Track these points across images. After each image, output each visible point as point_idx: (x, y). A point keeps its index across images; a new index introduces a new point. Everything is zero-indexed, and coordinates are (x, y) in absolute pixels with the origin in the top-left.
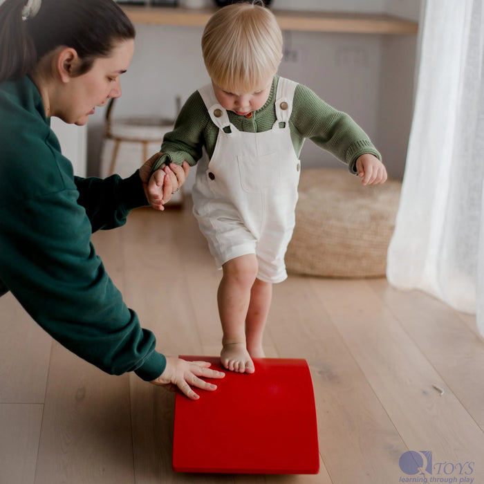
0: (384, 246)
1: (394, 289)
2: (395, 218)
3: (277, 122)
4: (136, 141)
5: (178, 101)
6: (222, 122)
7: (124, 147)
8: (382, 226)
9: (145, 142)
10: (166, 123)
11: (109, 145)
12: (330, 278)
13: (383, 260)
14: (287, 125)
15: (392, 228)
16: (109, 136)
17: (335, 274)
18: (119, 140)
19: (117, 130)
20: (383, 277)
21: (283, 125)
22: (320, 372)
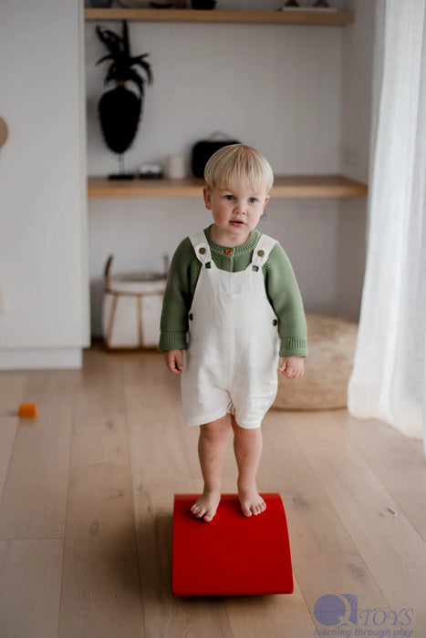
0: (345, 382)
1: (355, 419)
2: (353, 358)
3: (251, 265)
4: (130, 294)
5: (166, 258)
6: (206, 258)
7: (122, 300)
8: (342, 366)
9: (139, 296)
10: (156, 278)
11: (109, 299)
12: (299, 410)
13: (344, 394)
14: (260, 270)
15: (351, 368)
16: (108, 291)
17: (304, 408)
18: (117, 294)
19: (115, 286)
20: (344, 408)
21: (256, 269)
22: (294, 500)
